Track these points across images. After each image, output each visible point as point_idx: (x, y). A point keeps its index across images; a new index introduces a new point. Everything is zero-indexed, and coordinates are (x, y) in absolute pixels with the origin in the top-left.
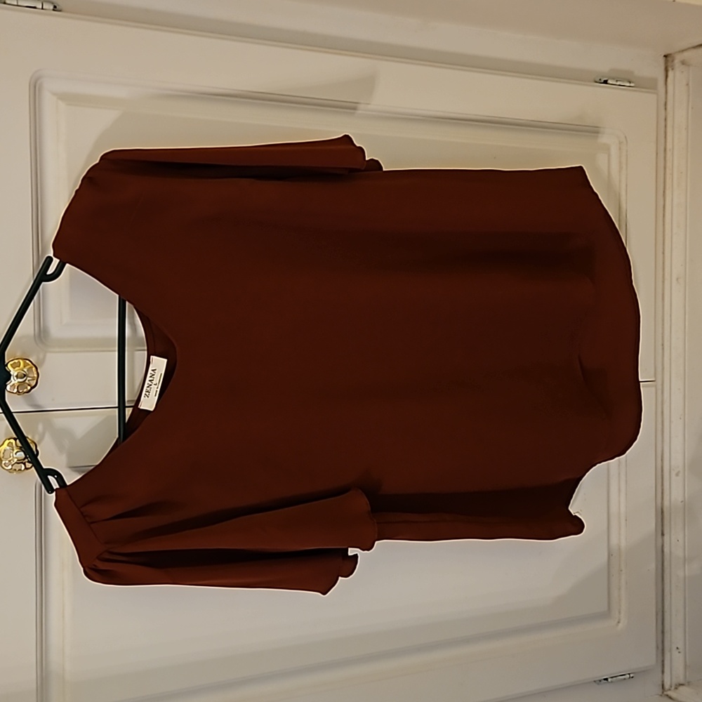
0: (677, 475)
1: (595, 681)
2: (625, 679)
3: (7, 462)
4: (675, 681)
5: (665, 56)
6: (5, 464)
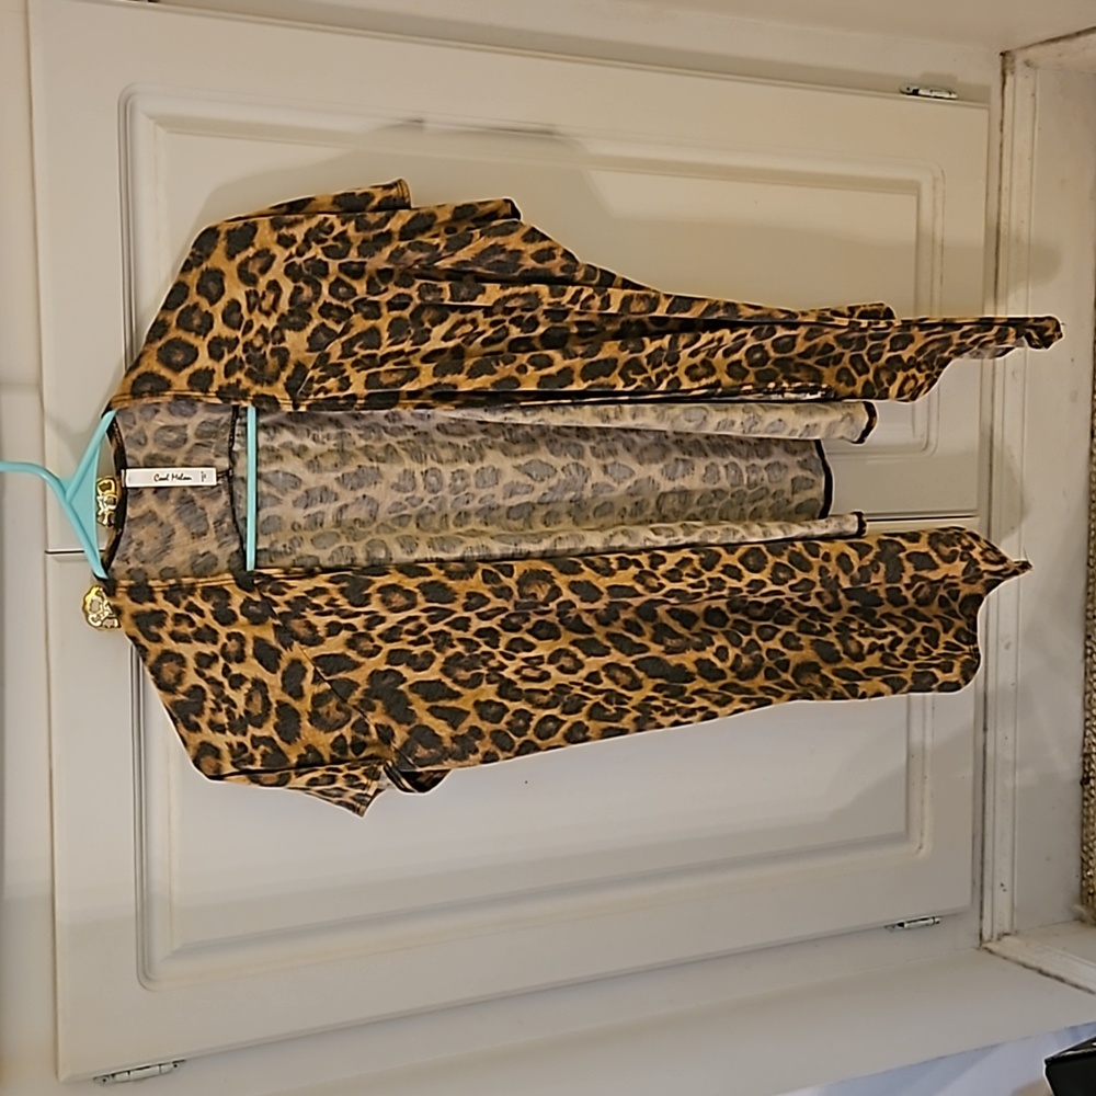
0: (1007, 647)
1: (886, 927)
2: (927, 925)
3: (95, 616)
4: (998, 929)
5: (1002, 54)
6: (93, 619)
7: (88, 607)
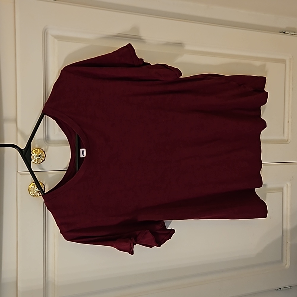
1: (275, 290)
2: (288, 289)
6: (31, 193)
7: (30, 189)
